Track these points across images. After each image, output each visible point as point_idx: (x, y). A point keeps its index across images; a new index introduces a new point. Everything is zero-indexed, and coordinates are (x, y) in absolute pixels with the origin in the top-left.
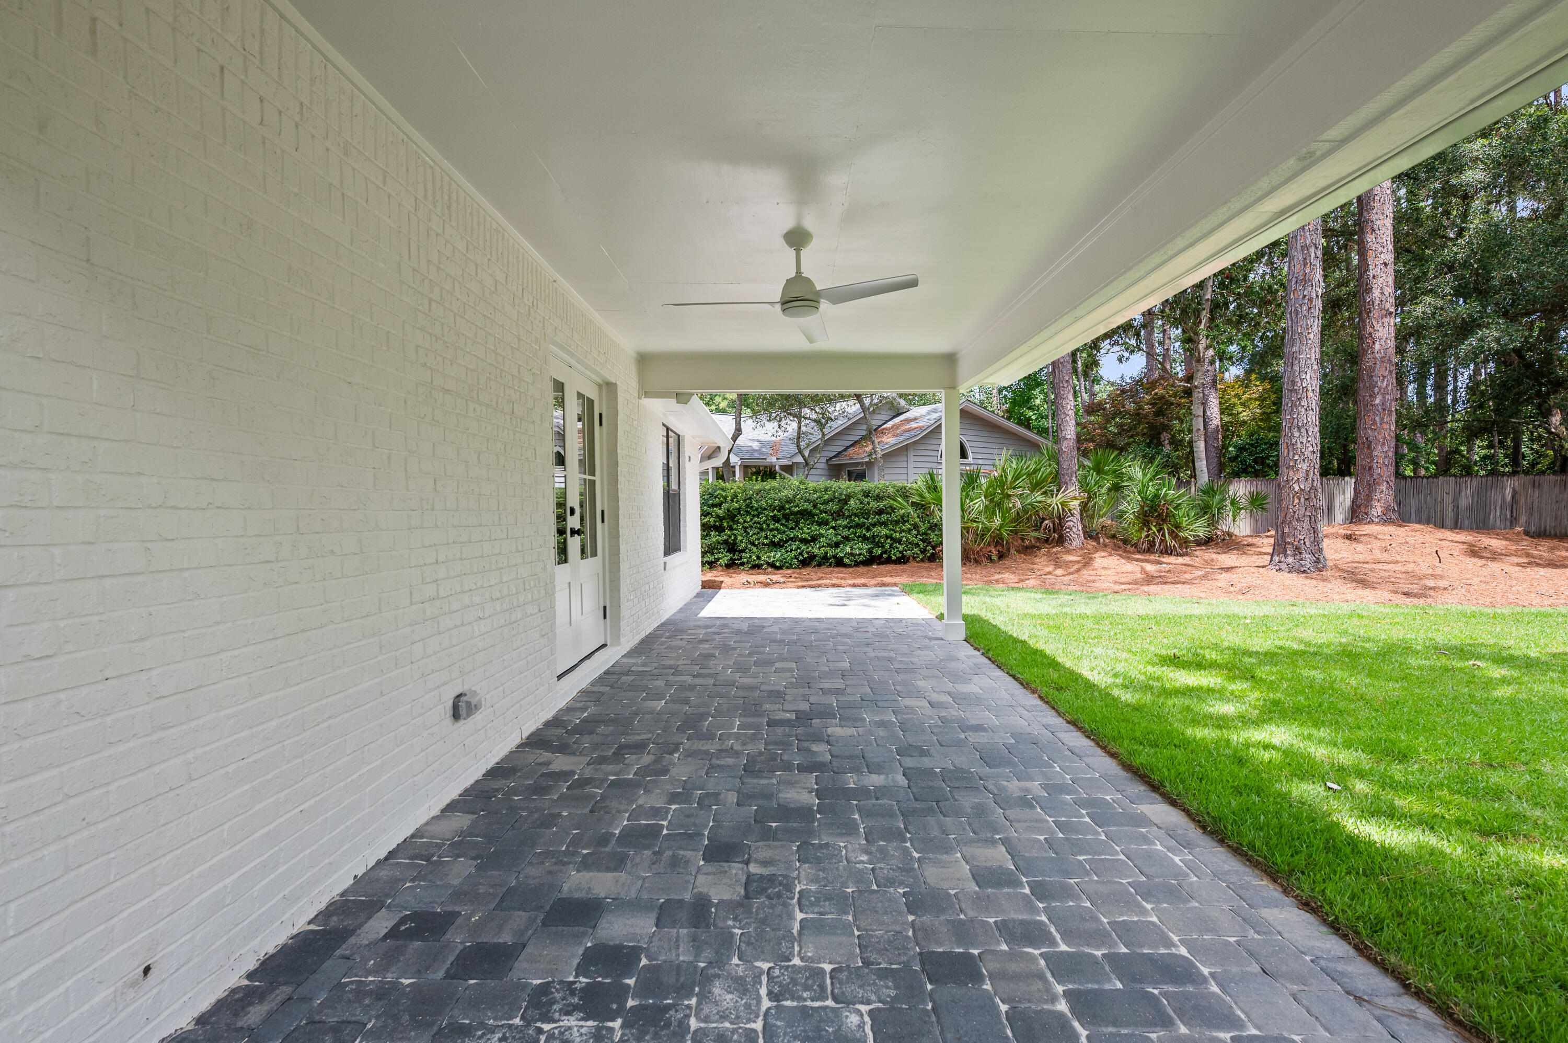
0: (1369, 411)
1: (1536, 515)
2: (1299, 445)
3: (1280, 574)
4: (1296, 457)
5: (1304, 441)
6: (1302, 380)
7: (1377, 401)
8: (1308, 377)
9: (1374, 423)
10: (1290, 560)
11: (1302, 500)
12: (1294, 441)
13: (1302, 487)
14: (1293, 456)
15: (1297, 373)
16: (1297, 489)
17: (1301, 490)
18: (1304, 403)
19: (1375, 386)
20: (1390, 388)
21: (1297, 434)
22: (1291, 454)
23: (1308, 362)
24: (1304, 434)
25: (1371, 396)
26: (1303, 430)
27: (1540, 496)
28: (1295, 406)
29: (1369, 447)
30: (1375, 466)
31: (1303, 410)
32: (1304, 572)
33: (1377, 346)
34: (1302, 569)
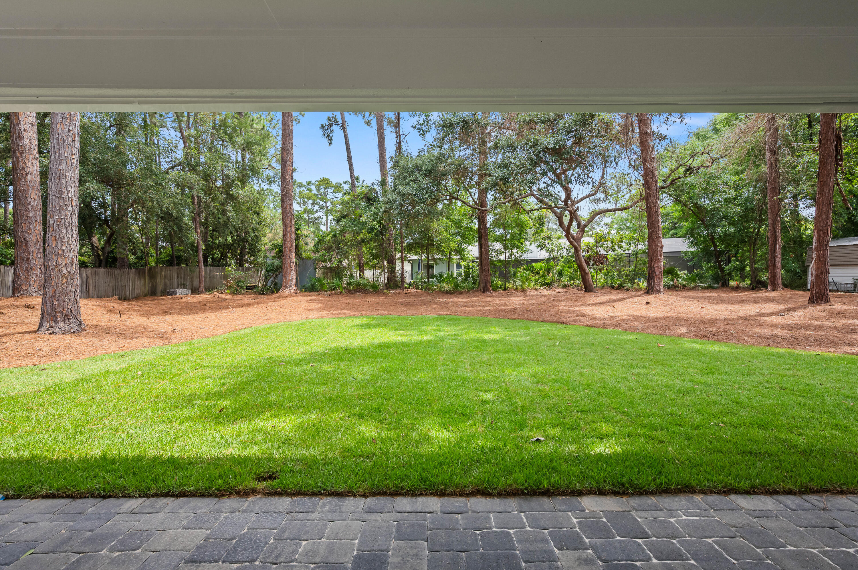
0: (25, 220)
1: (97, 289)
2: (66, 239)
3: (53, 337)
4: (64, 248)
5: (70, 237)
6: (68, 192)
7: (31, 215)
8: (73, 190)
9: (30, 229)
10: (61, 325)
11: (69, 280)
12: (62, 236)
13: (69, 270)
14: (62, 247)
15: (64, 186)
16: (65, 271)
17: (69, 272)
18: (70, 208)
19: (29, 204)
20: (39, 207)
21: (64, 231)
22: (59, 245)
23: (73, 179)
24: (70, 231)
25: (26, 210)
26: (69, 228)
27: (99, 279)
28: (63, 209)
29: (26, 245)
30: (31, 258)
31: (69, 214)
32: (74, 332)
33: (29, 177)
34: (72, 330)
